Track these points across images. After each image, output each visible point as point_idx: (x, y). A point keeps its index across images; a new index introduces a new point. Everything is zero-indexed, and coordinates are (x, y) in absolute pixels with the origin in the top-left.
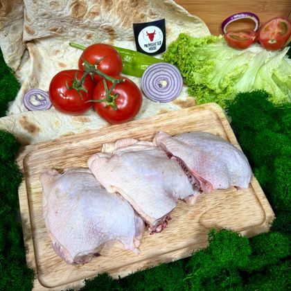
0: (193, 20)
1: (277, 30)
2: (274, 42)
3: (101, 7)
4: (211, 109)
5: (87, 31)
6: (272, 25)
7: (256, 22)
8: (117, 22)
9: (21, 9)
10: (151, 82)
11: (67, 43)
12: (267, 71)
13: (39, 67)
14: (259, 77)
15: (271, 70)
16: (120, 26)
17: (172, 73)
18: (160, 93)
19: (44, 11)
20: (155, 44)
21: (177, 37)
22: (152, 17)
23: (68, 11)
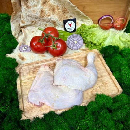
0: (87, 18)
1: (120, 22)
2: (120, 26)
3: (51, 13)
4: (95, 51)
5: (45, 23)
6: (118, 21)
7: (112, 19)
8: (57, 19)
9: (20, 13)
10: (70, 42)
11: (37, 28)
12: (117, 37)
13: (26, 37)
14: (114, 39)
15: (118, 36)
16: (58, 21)
17: (79, 38)
18: (74, 46)
19: (29, 13)
20: (72, 28)
21: (81, 25)
22: (71, 17)
23: (38, 14)
